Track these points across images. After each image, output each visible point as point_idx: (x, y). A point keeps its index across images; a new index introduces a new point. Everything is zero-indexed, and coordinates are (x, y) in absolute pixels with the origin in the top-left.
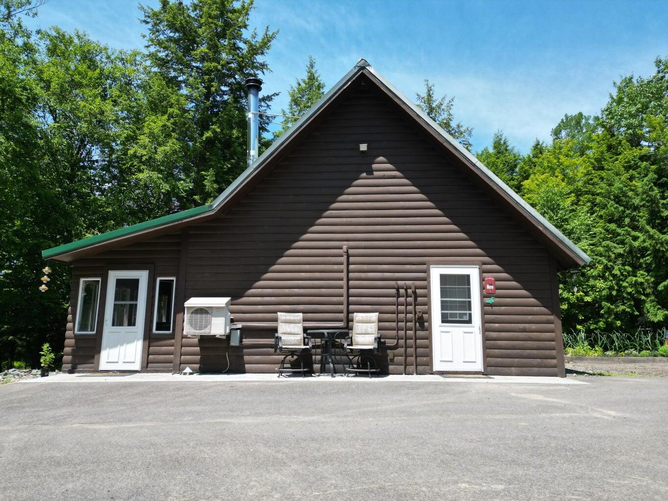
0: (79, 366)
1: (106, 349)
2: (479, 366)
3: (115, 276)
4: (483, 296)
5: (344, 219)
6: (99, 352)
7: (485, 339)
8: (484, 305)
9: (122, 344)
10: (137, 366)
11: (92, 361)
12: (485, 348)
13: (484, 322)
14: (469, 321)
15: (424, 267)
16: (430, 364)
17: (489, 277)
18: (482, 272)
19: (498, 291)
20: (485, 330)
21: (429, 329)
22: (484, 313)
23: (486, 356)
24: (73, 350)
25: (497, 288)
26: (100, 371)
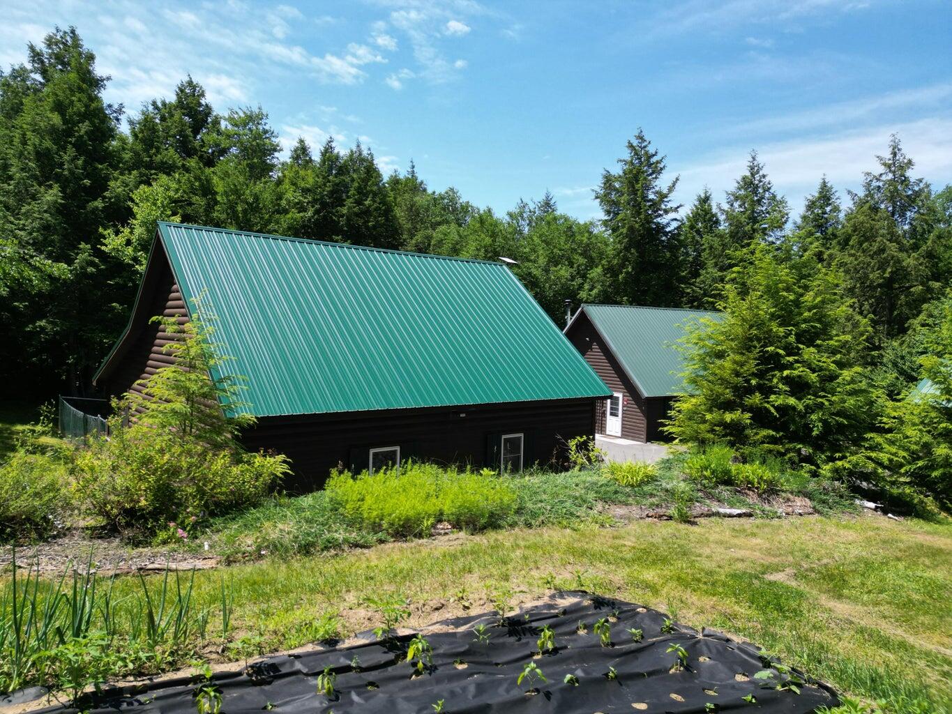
2: (619, 435)
4: (623, 407)
7: (623, 424)
8: (623, 410)
12: (622, 428)
13: (623, 417)
14: (617, 416)
16: (605, 431)
17: (626, 398)
18: (624, 396)
20: (623, 420)
21: (606, 417)
22: (623, 414)
23: (622, 431)
25: (627, 404)
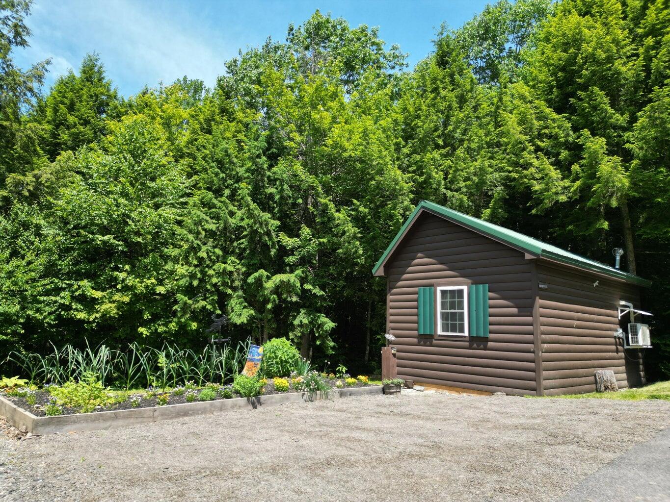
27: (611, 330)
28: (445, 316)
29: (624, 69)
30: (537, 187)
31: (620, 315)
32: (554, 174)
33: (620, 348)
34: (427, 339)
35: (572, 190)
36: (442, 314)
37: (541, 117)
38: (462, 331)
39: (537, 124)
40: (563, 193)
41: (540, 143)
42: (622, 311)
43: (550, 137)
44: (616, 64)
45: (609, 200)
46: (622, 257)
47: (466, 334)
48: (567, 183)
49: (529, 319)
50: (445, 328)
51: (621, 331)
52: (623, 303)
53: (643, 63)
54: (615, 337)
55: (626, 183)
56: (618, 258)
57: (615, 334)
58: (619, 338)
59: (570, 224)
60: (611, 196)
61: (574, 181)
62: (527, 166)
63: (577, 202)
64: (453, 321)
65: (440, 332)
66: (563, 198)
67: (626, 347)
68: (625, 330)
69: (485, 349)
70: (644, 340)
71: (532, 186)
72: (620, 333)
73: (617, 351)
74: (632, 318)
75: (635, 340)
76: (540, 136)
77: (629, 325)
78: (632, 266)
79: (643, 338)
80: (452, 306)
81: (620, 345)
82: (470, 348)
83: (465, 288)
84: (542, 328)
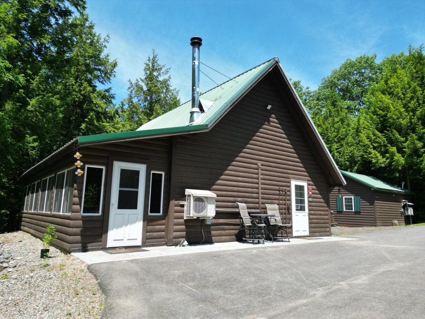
0: (89, 245)
1: (113, 229)
2: (307, 233)
3: (119, 167)
4: (309, 197)
5: (258, 147)
6: (107, 232)
7: (310, 219)
8: (309, 202)
9: (126, 225)
10: (139, 243)
11: (100, 240)
12: (310, 223)
13: (309, 210)
14: (304, 210)
15: (288, 180)
16: (291, 233)
17: (310, 187)
19: (313, 195)
20: (310, 214)
22: (309, 206)
23: (310, 228)
24: (82, 231)
25: (313, 193)
26: (108, 248)
27: (399, 209)
28: (346, 206)
29: (403, 122)
30: (374, 161)
31: (402, 204)
32: (380, 157)
33: (402, 215)
34: (341, 212)
35: (386, 162)
36: (345, 205)
37: (374, 135)
38: (352, 210)
39: (373, 138)
40: (383, 163)
41: (374, 145)
42: (403, 203)
43: (377, 143)
44: (400, 120)
45: (398, 167)
46: (404, 185)
47: (353, 211)
48: (384, 159)
49: (373, 206)
50: (346, 209)
51: (403, 210)
52: (404, 200)
53: (409, 120)
54: (401, 212)
55: (403, 162)
56: (403, 185)
57: (401, 211)
58: (402, 212)
59: (386, 173)
60: (399, 166)
61: (387, 159)
62: (370, 153)
63: (387, 167)
64: (349, 207)
65: (344, 210)
66: (383, 165)
67: (405, 215)
68: (404, 209)
69: (360, 215)
70: (410, 212)
71: (372, 161)
72: (402, 210)
73: (402, 216)
74: (407, 206)
75: (408, 212)
76: (375, 142)
77: (405, 208)
78: (409, 187)
79: (411, 212)
80: (349, 202)
81: (403, 214)
82: (355, 215)
83: (353, 197)
84: (377, 209)
